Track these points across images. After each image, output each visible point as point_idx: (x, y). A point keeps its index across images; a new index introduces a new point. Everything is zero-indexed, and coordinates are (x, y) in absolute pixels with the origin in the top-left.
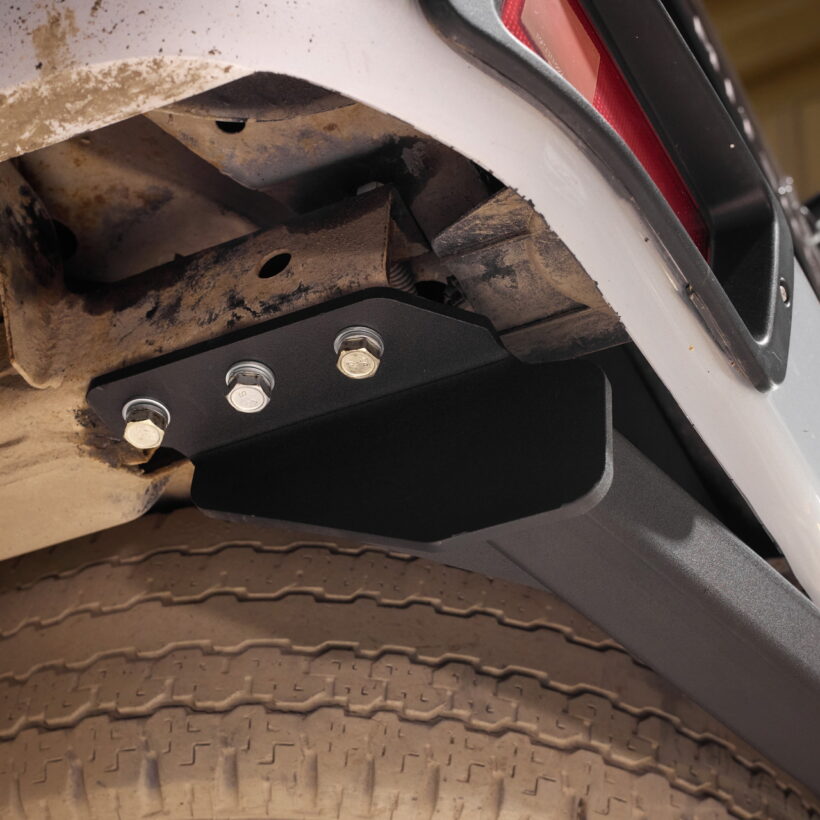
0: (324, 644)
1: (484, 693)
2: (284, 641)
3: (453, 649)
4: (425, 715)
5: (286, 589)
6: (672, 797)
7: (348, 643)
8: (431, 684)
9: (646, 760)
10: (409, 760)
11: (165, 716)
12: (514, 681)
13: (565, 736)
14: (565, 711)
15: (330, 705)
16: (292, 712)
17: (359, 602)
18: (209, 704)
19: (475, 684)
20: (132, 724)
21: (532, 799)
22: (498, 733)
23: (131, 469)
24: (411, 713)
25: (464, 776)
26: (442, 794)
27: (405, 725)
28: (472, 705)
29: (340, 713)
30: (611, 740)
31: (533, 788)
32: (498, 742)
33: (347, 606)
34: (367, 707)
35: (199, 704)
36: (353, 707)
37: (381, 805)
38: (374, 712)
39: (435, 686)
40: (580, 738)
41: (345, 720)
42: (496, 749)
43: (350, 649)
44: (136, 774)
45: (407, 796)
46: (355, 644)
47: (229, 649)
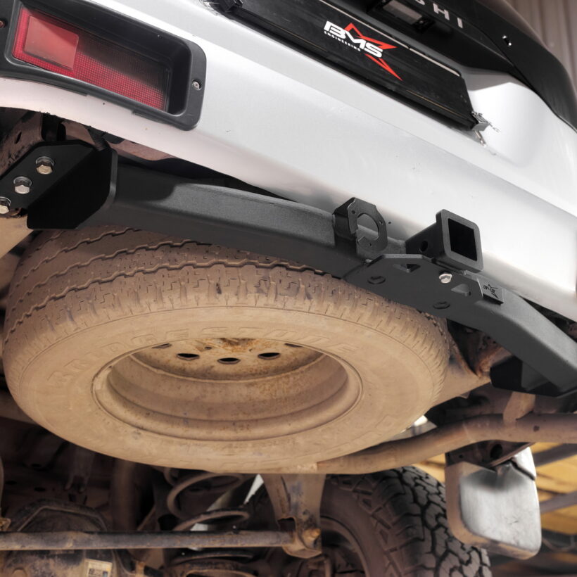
0: (116, 252)
1: (174, 254)
2: (103, 255)
3: (162, 240)
4: (153, 269)
5: (103, 234)
6: (257, 271)
7: (124, 250)
8: (154, 257)
9: (245, 260)
10: (149, 288)
11: (69, 294)
12: (186, 246)
13: (208, 261)
14: (207, 252)
15: (120, 275)
16: (108, 281)
17: (127, 232)
18: (81, 286)
19: (170, 252)
20: (61, 300)
21: (197, 289)
22: (180, 268)
23: (14, 217)
24: (148, 270)
25: (170, 288)
26: (164, 297)
27: (146, 275)
28: (169, 261)
29: (122, 277)
30: (227, 257)
31: (197, 284)
32: (180, 272)
33: (124, 235)
34: (132, 272)
35: (79, 287)
36: (127, 274)
37: (145, 306)
38: (135, 273)
39: (156, 257)
40: (214, 260)
41: (125, 279)
42: (180, 274)
43: (125, 252)
44: (65, 318)
45: (152, 300)
46: (126, 249)
47: (86, 264)
